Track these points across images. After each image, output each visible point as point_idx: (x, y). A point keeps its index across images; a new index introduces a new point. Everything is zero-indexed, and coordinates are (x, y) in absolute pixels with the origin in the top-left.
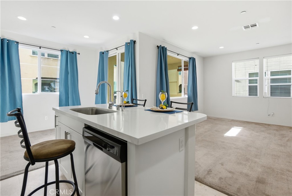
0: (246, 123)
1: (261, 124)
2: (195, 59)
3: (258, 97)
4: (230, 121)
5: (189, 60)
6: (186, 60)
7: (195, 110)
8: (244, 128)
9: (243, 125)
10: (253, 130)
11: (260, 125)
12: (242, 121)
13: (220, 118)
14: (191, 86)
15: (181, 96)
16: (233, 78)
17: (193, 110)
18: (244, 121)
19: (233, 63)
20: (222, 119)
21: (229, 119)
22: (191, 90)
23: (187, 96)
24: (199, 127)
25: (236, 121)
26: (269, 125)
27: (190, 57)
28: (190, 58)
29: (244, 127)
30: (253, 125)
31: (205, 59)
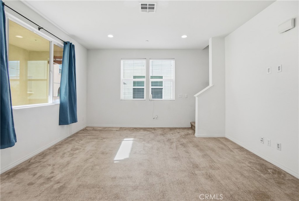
0: (135, 130)
1: (148, 129)
2: (73, 46)
3: (145, 100)
4: (119, 131)
5: (63, 45)
6: (58, 44)
7: (73, 123)
8: (135, 139)
9: (133, 134)
10: (144, 140)
11: (148, 131)
12: (131, 128)
13: (107, 128)
14: (66, 87)
15: (47, 102)
16: (121, 78)
17: (69, 123)
18: (133, 128)
19: (121, 61)
20: (109, 129)
21: (117, 128)
22: (66, 92)
23: (58, 102)
24: (77, 151)
25: (125, 130)
26: (154, 129)
27: (66, 41)
28: (66, 43)
29: (135, 137)
30: (142, 132)
31: (89, 50)
